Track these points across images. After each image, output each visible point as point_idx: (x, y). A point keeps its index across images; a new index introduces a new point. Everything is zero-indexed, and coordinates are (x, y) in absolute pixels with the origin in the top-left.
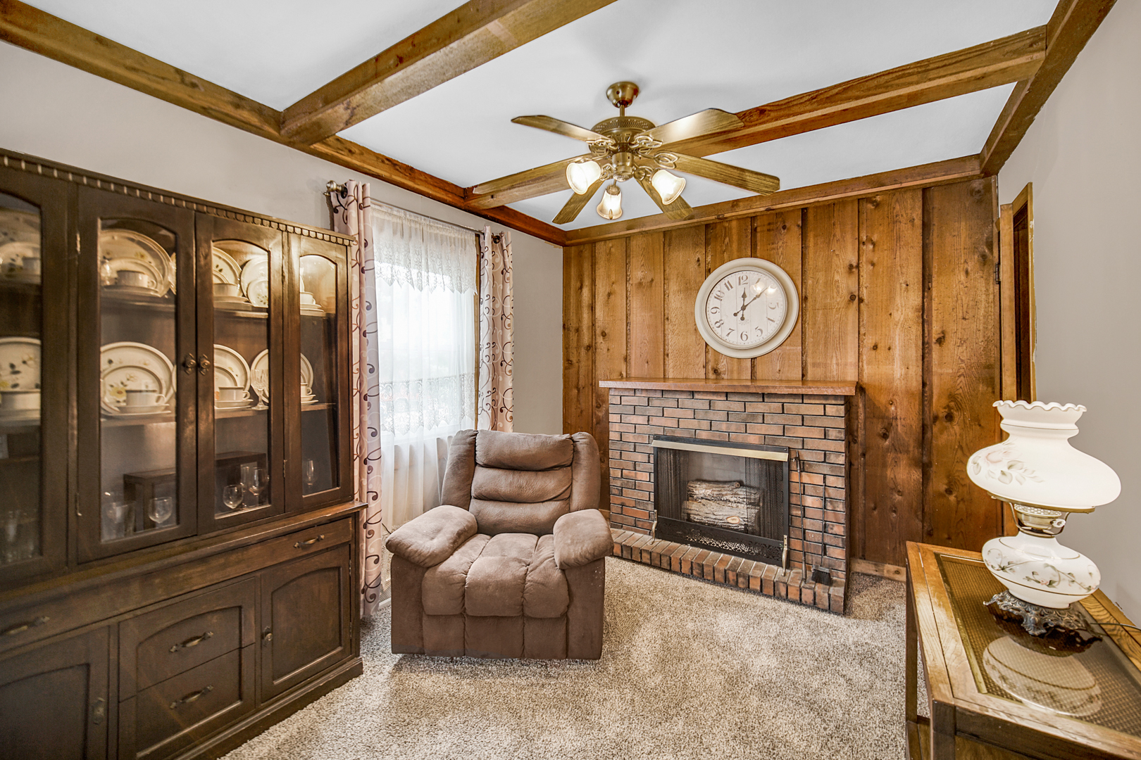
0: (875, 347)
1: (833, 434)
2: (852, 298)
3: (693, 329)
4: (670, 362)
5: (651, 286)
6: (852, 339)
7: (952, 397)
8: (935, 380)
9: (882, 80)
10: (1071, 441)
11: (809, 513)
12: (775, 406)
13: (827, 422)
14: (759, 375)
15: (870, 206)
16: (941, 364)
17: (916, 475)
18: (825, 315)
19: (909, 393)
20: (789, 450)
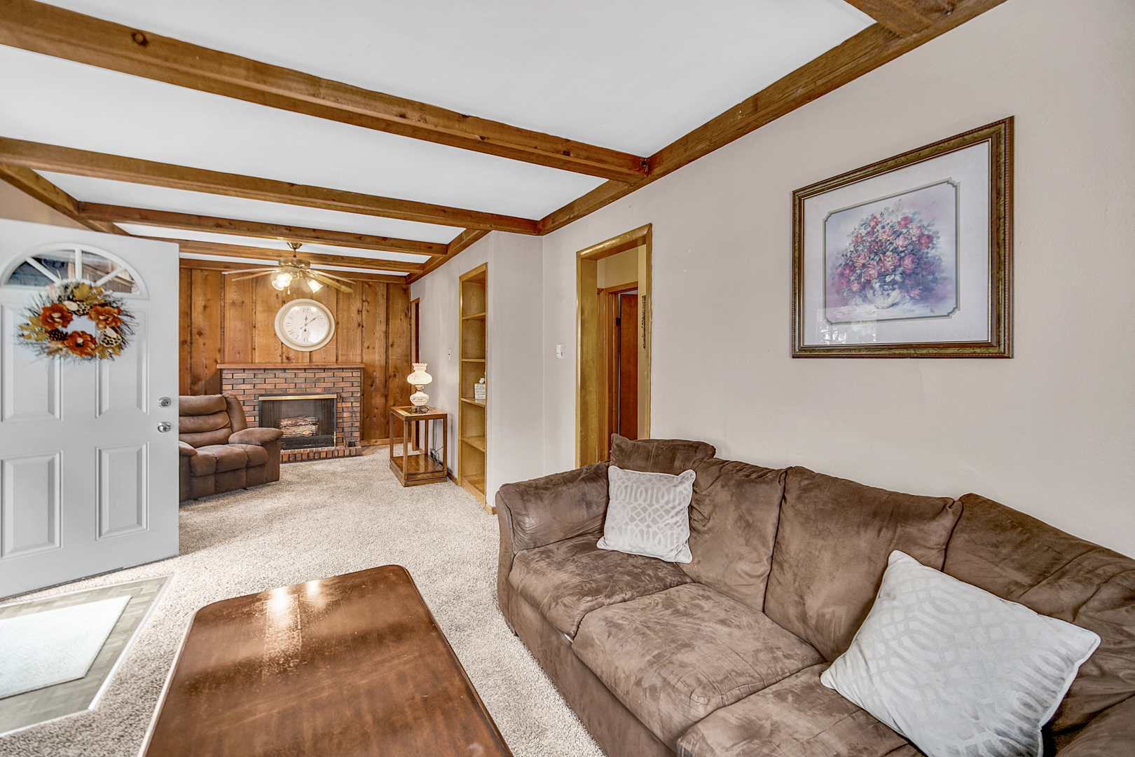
0: (368, 348)
1: (355, 384)
2: (359, 325)
3: (273, 334)
4: (257, 353)
5: (242, 306)
6: (358, 343)
7: (396, 368)
8: (390, 361)
9: (384, 262)
10: (426, 371)
11: (345, 420)
12: (330, 374)
13: (353, 379)
14: (314, 360)
15: (367, 286)
16: (392, 355)
17: (383, 400)
18: (347, 332)
19: (381, 367)
20: (337, 393)
